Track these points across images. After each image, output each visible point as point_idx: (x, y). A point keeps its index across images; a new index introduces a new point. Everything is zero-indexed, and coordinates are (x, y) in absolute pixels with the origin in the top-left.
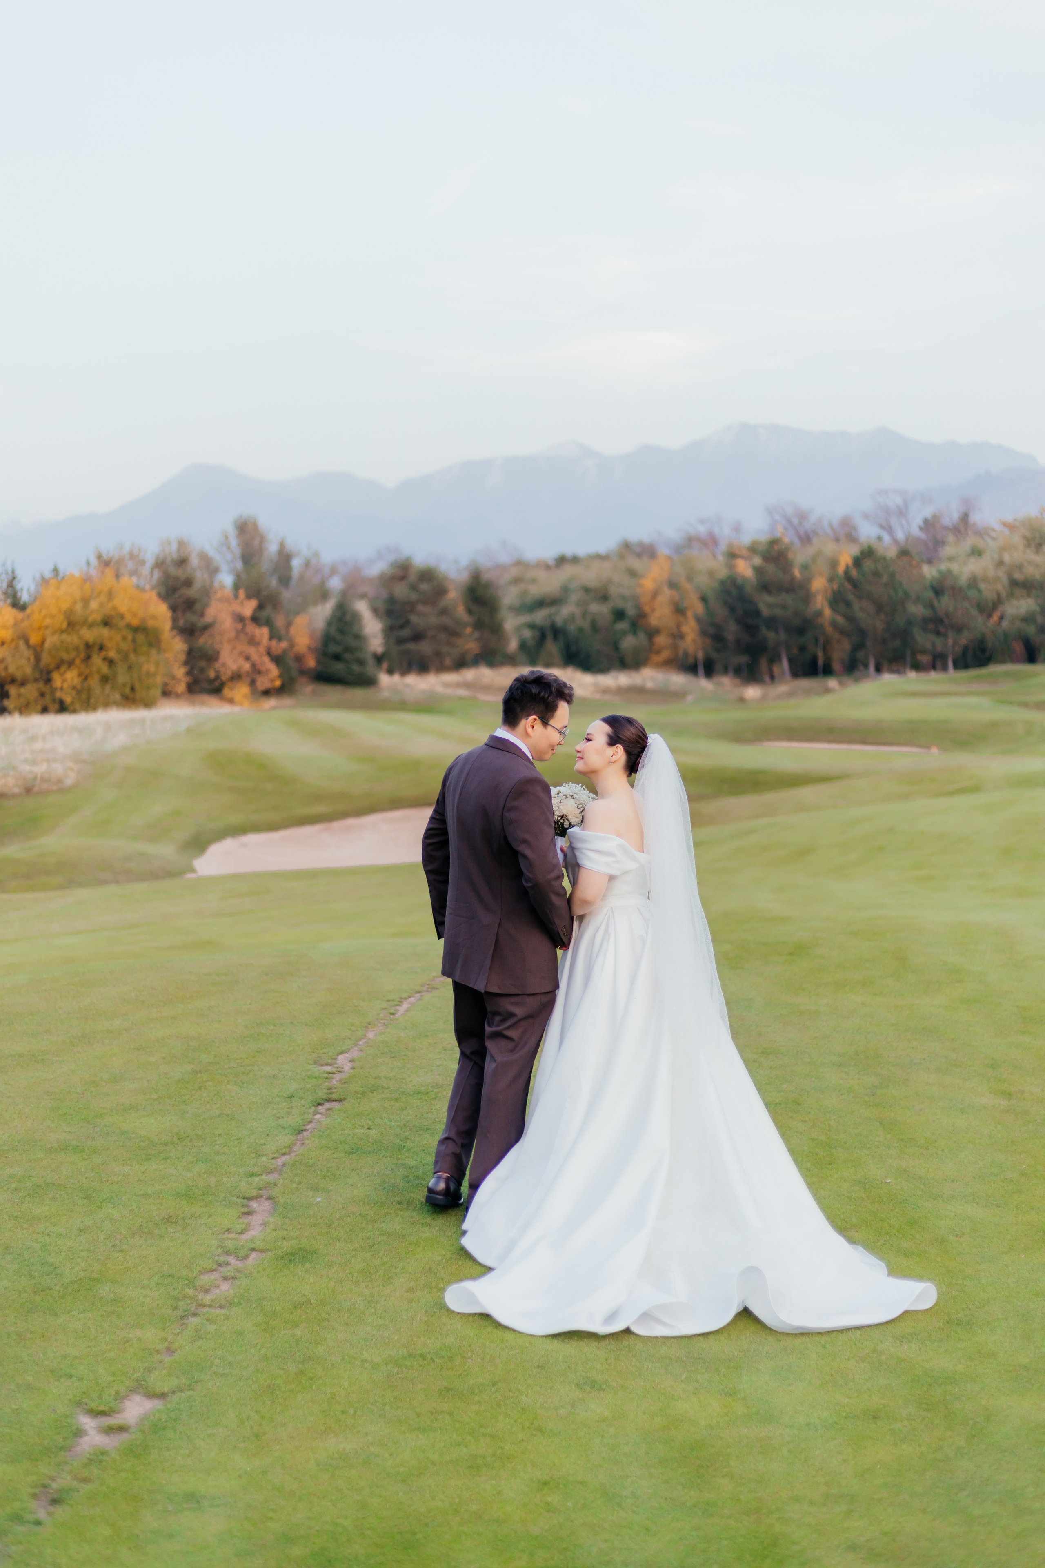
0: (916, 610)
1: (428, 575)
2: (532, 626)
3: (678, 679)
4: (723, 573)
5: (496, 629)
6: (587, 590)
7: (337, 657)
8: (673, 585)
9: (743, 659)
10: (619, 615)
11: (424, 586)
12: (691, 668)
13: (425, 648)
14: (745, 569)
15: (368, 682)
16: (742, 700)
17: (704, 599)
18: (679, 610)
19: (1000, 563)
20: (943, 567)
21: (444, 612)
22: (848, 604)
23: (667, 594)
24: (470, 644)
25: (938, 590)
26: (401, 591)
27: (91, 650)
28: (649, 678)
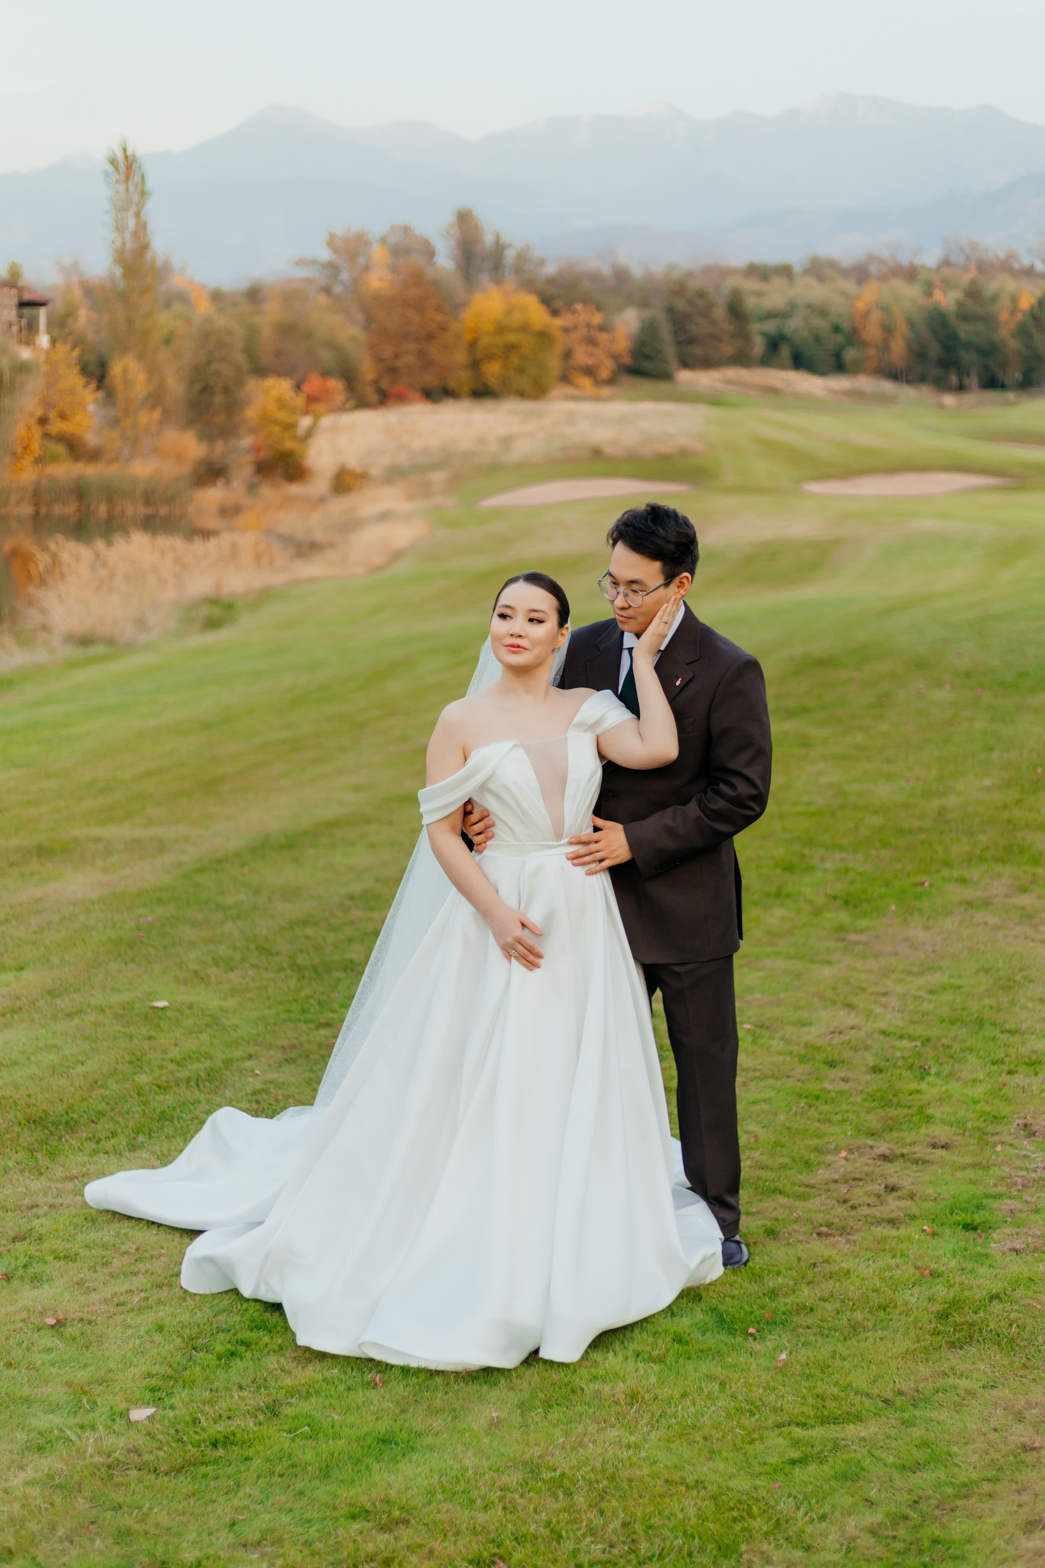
1: (702, 294)
2: (764, 334)
3: (887, 386)
4: (925, 302)
5: (746, 338)
6: (809, 306)
7: (647, 358)
8: (885, 309)
9: (936, 372)
10: (836, 329)
11: (700, 303)
12: (895, 375)
13: (698, 351)
14: (946, 299)
15: (666, 376)
16: (941, 406)
17: (911, 323)
18: (888, 330)
21: (713, 322)
22: (1029, 335)
23: (876, 316)
24: (728, 349)
26: (680, 305)
27: (510, 349)
28: (865, 383)
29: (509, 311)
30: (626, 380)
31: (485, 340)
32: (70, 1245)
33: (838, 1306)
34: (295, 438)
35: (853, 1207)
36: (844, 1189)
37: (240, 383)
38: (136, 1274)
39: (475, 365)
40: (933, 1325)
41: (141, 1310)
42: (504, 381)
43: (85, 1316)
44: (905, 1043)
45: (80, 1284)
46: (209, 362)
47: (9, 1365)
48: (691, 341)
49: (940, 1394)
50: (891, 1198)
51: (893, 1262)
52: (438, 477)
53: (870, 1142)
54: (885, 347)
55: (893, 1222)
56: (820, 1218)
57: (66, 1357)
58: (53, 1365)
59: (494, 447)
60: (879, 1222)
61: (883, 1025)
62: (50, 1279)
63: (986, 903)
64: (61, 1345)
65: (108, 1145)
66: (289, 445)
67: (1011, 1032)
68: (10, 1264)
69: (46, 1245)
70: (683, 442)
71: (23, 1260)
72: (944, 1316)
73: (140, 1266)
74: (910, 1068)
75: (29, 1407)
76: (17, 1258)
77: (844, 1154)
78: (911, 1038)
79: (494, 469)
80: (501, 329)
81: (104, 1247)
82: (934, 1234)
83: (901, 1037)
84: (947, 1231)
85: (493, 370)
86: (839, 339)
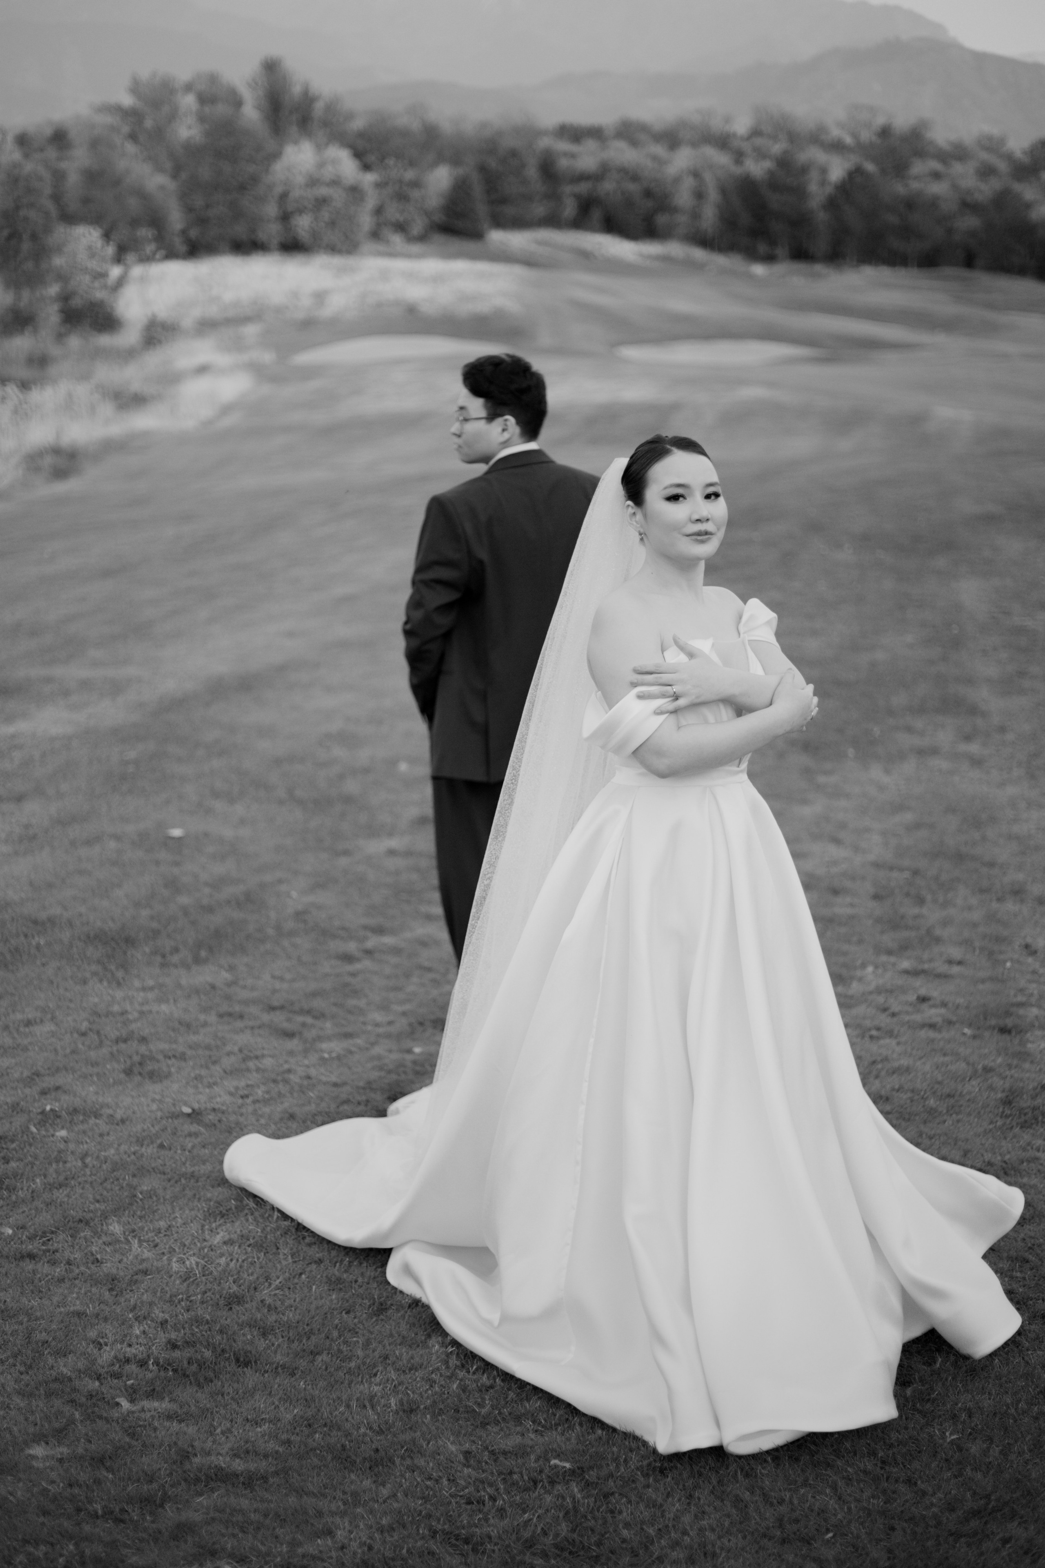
0: (892, 219)
1: (514, 153)
2: (578, 197)
3: (699, 254)
4: (738, 170)
5: (558, 200)
7: (460, 215)
8: (697, 175)
9: (746, 240)
10: (648, 193)
11: (512, 161)
12: (704, 242)
13: (509, 210)
14: (757, 168)
15: (477, 237)
16: (751, 277)
17: (723, 191)
18: (699, 195)
19: (955, 187)
20: (915, 185)
21: (525, 182)
22: (838, 208)
23: (688, 183)
24: (539, 210)
25: (911, 204)
26: (493, 163)
27: (321, 202)
28: (675, 249)
29: (321, 165)
30: (439, 238)
31: (296, 193)
32: (174, 1046)
33: (909, 1095)
34: (105, 287)
35: (893, 1015)
36: (881, 999)
37: (48, 230)
38: (248, 1070)
39: (285, 217)
40: (1001, 1110)
41: (266, 1102)
42: (315, 235)
43: (217, 1106)
44: (895, 874)
45: (198, 1078)
46: (17, 208)
47: (161, 1146)
48: (504, 201)
49: (1025, 1164)
50: (925, 1006)
51: (947, 1059)
52: (251, 331)
53: (892, 959)
54: (696, 215)
55: (932, 1026)
56: (868, 1023)
57: (213, 1140)
58: (204, 1147)
59: (306, 302)
60: (923, 1026)
61: (871, 857)
62: (168, 1075)
63: (934, 751)
64: (202, 1129)
65: (175, 959)
66: (99, 295)
67: (991, 865)
68: (125, 1062)
69: (152, 1047)
70: (500, 302)
71: (136, 1058)
72: (1007, 1102)
73: (251, 1064)
74: (907, 894)
75: (197, 1181)
76: (130, 1057)
77: (870, 969)
78: (901, 870)
79: (308, 324)
80: (313, 182)
81: (208, 1047)
82: (974, 1037)
83: (891, 869)
84: (987, 1034)
85: (303, 224)
86: (650, 204)
